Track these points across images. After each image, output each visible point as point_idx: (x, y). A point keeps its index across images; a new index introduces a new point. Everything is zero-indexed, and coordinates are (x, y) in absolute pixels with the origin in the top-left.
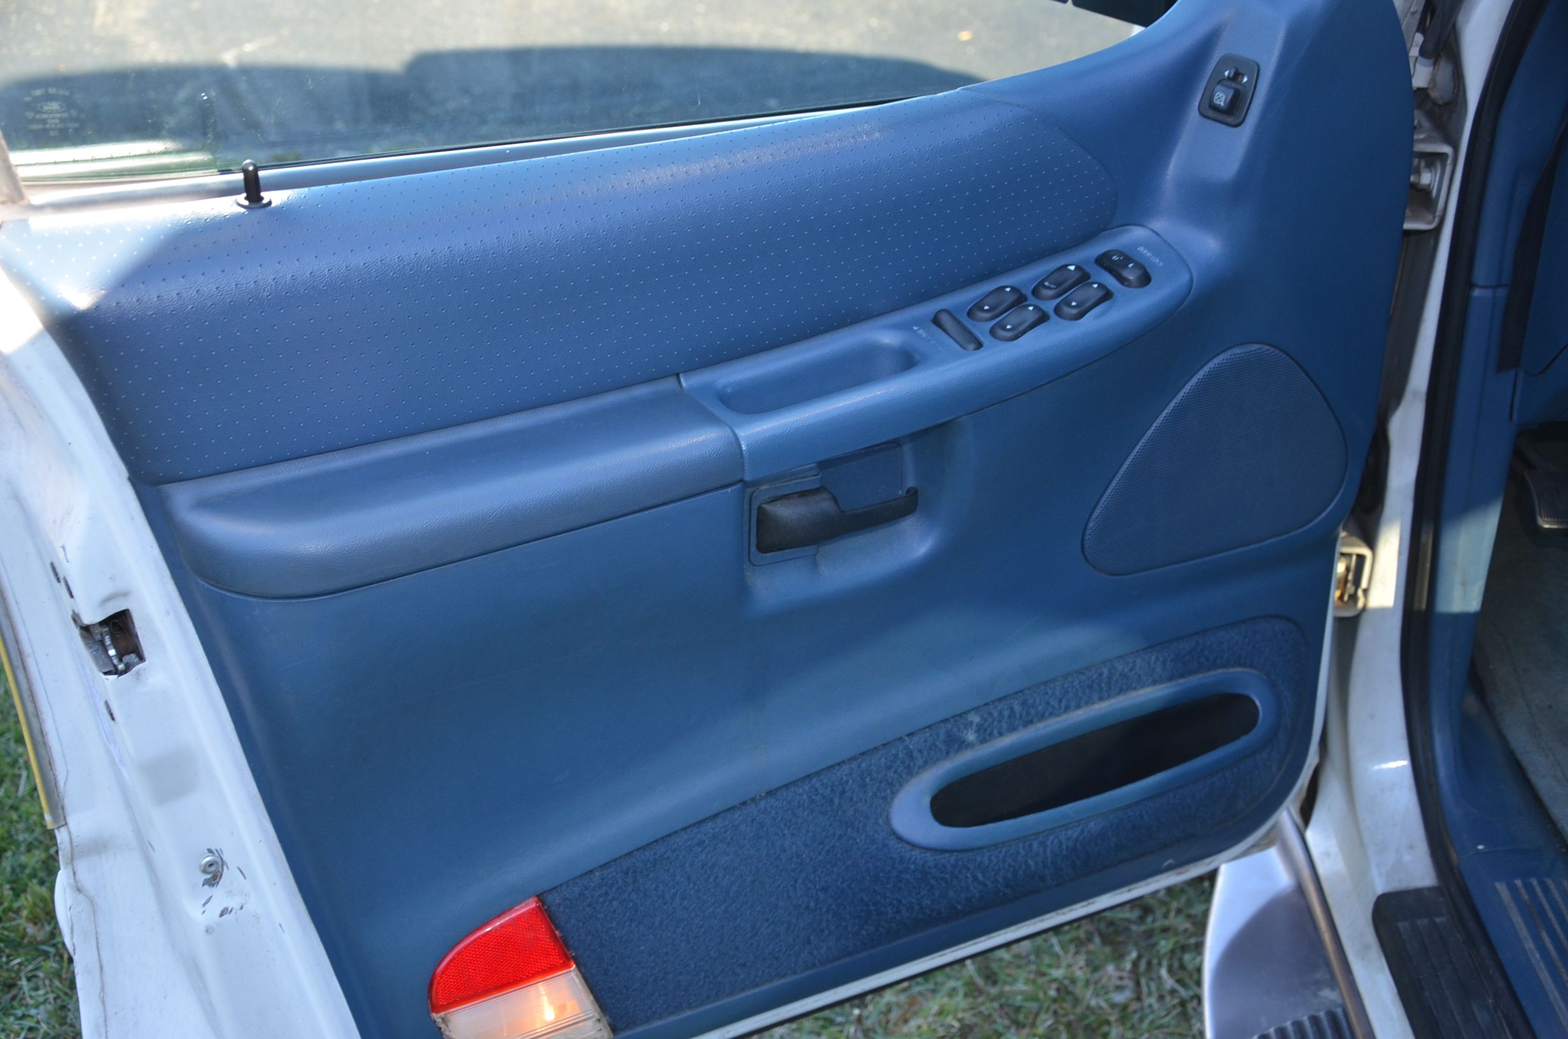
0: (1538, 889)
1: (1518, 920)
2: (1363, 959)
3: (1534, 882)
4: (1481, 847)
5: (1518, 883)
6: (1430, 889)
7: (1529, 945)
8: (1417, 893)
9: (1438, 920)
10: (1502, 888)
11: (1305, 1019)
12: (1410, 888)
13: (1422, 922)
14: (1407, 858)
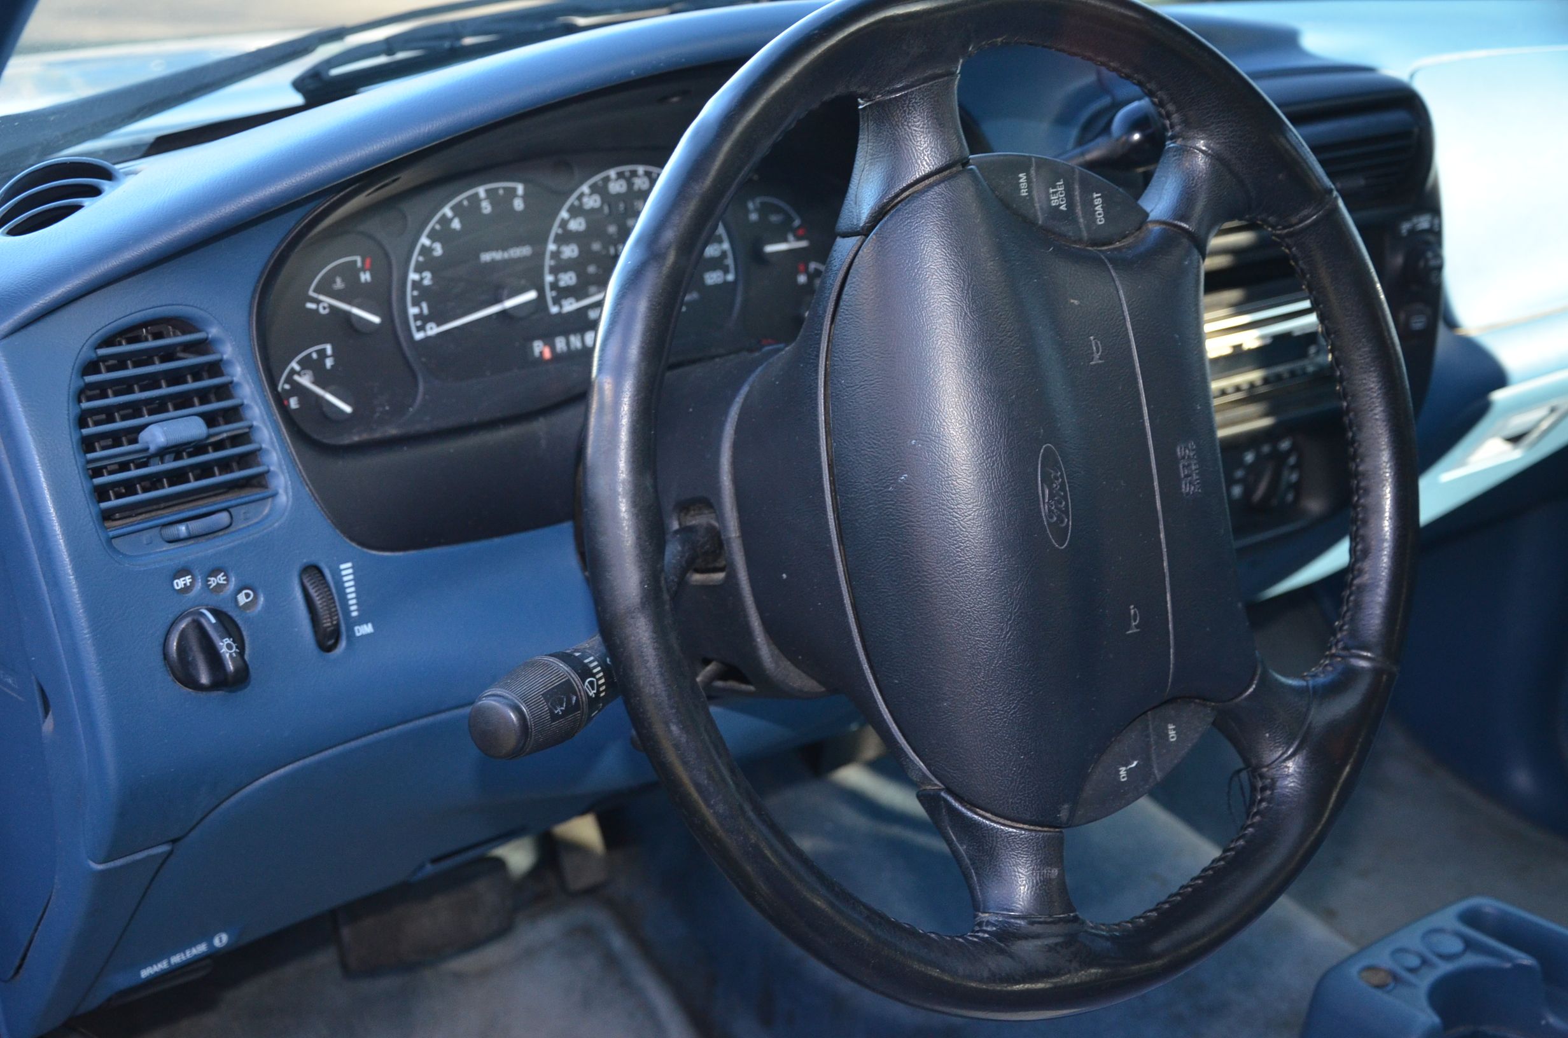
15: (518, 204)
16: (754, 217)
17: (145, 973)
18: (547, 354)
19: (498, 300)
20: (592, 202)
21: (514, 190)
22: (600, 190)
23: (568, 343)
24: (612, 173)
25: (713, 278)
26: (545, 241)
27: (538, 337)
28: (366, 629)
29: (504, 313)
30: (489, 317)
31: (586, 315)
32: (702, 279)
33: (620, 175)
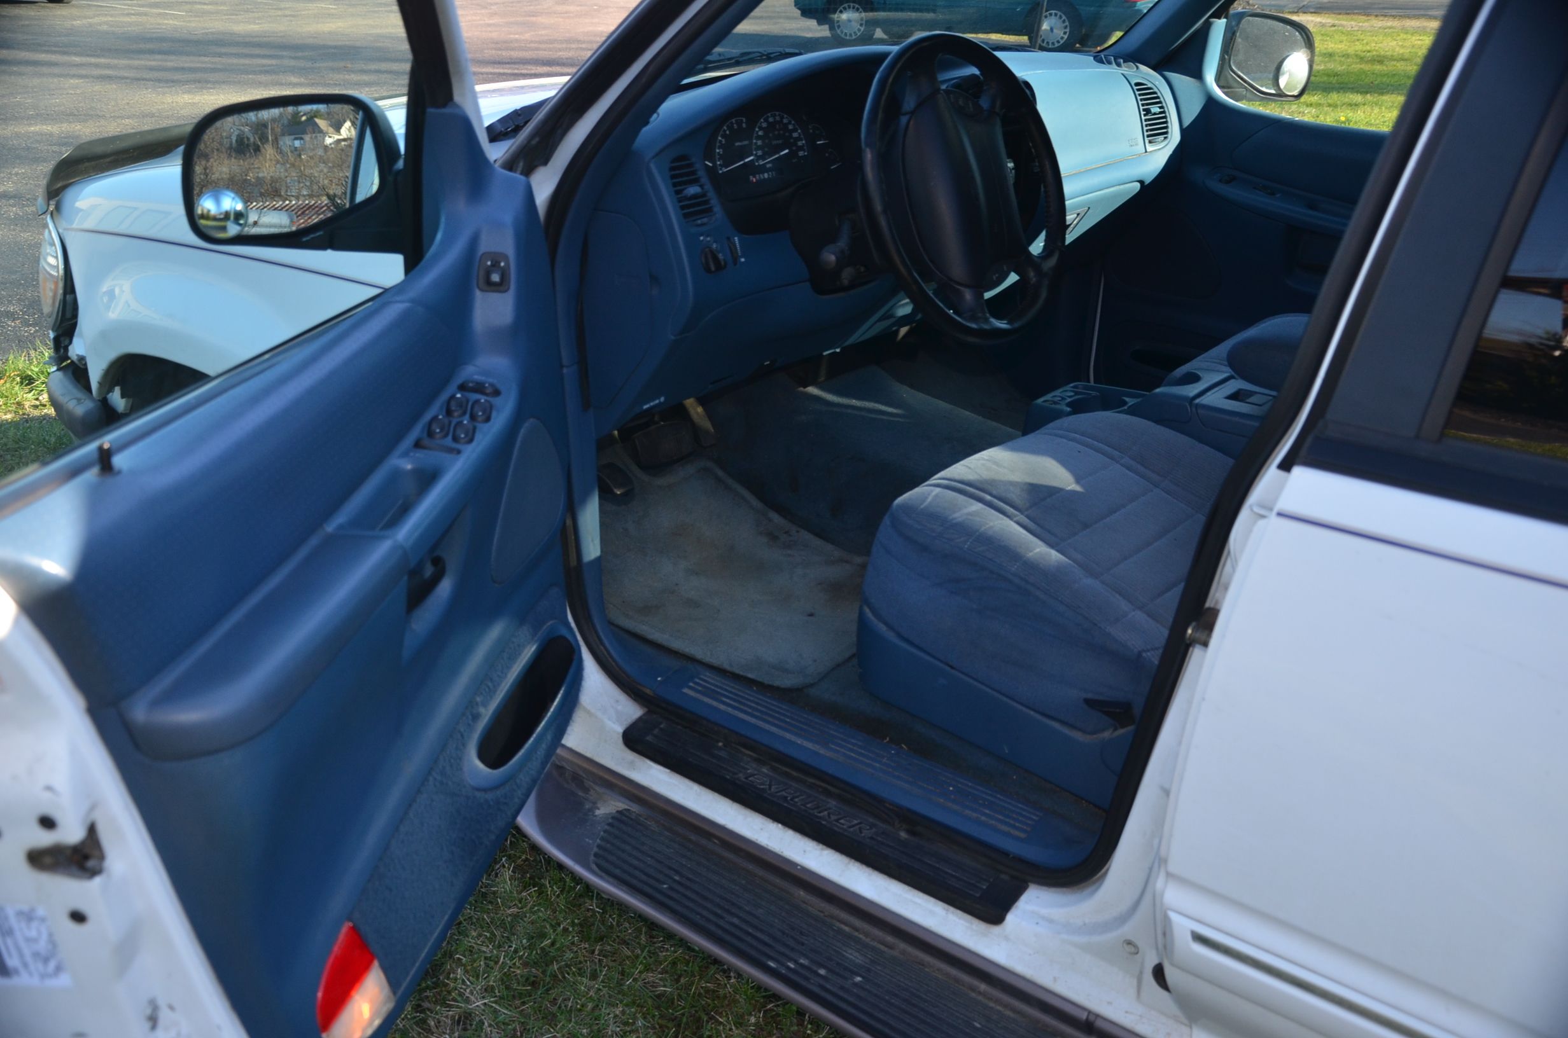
0: (701, 682)
1: (706, 700)
2: (634, 769)
3: (697, 680)
4: (659, 679)
5: (691, 684)
6: (644, 715)
7: (722, 707)
8: (640, 719)
9: (662, 726)
10: (686, 690)
11: (607, 827)
12: (634, 721)
13: (656, 731)
14: (620, 708)
15: (744, 125)
16: (811, 131)
17: (645, 407)
18: (754, 180)
19: (743, 160)
20: (764, 125)
21: (742, 120)
22: (766, 120)
23: (764, 176)
24: (769, 114)
25: (801, 153)
26: (752, 140)
27: (751, 175)
28: (743, 260)
29: (745, 164)
30: (739, 166)
31: (766, 166)
32: (798, 154)
33: (779, 115)
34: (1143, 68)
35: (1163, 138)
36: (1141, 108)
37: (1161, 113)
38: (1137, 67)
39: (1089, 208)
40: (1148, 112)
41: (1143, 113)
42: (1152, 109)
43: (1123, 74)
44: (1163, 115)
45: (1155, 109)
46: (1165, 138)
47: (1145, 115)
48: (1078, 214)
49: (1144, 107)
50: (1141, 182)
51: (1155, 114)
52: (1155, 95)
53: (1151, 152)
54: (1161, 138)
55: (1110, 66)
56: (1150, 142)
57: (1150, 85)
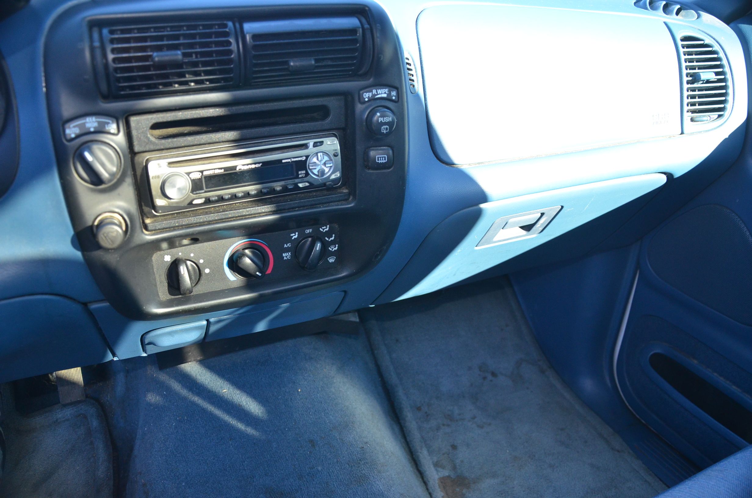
34: (707, 17)
35: (717, 116)
36: (685, 72)
37: (719, 81)
38: (699, 16)
39: (562, 207)
40: (695, 78)
41: (685, 79)
42: (701, 74)
43: (666, 24)
44: (723, 84)
45: (708, 75)
46: (720, 116)
47: (688, 82)
48: (542, 214)
49: (689, 71)
50: (669, 176)
51: (708, 82)
52: (715, 56)
53: (692, 134)
54: (715, 115)
55: (654, 12)
56: (692, 120)
57: (708, 41)
